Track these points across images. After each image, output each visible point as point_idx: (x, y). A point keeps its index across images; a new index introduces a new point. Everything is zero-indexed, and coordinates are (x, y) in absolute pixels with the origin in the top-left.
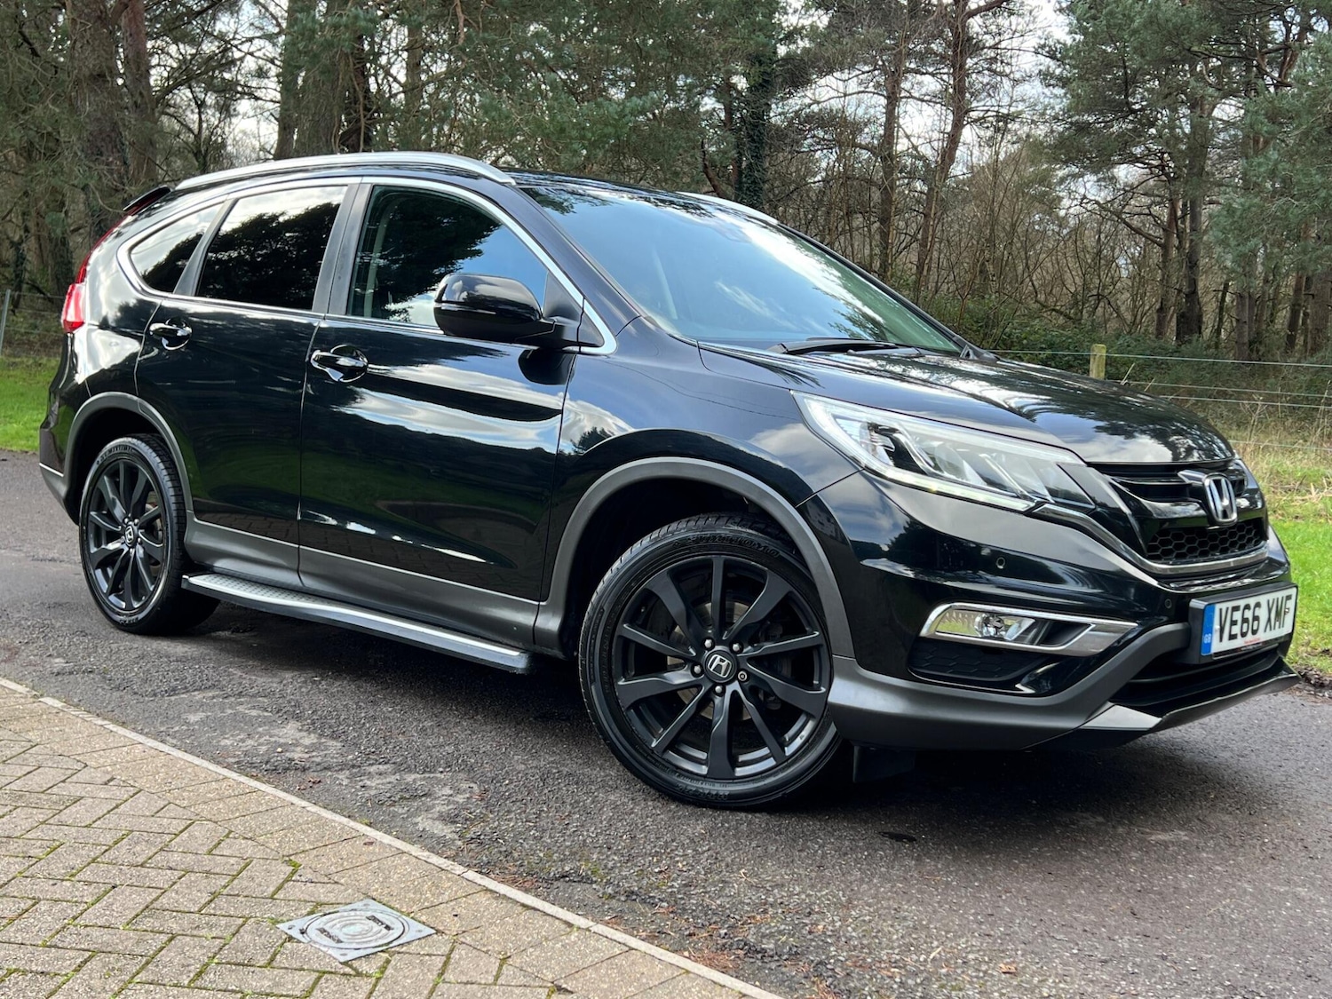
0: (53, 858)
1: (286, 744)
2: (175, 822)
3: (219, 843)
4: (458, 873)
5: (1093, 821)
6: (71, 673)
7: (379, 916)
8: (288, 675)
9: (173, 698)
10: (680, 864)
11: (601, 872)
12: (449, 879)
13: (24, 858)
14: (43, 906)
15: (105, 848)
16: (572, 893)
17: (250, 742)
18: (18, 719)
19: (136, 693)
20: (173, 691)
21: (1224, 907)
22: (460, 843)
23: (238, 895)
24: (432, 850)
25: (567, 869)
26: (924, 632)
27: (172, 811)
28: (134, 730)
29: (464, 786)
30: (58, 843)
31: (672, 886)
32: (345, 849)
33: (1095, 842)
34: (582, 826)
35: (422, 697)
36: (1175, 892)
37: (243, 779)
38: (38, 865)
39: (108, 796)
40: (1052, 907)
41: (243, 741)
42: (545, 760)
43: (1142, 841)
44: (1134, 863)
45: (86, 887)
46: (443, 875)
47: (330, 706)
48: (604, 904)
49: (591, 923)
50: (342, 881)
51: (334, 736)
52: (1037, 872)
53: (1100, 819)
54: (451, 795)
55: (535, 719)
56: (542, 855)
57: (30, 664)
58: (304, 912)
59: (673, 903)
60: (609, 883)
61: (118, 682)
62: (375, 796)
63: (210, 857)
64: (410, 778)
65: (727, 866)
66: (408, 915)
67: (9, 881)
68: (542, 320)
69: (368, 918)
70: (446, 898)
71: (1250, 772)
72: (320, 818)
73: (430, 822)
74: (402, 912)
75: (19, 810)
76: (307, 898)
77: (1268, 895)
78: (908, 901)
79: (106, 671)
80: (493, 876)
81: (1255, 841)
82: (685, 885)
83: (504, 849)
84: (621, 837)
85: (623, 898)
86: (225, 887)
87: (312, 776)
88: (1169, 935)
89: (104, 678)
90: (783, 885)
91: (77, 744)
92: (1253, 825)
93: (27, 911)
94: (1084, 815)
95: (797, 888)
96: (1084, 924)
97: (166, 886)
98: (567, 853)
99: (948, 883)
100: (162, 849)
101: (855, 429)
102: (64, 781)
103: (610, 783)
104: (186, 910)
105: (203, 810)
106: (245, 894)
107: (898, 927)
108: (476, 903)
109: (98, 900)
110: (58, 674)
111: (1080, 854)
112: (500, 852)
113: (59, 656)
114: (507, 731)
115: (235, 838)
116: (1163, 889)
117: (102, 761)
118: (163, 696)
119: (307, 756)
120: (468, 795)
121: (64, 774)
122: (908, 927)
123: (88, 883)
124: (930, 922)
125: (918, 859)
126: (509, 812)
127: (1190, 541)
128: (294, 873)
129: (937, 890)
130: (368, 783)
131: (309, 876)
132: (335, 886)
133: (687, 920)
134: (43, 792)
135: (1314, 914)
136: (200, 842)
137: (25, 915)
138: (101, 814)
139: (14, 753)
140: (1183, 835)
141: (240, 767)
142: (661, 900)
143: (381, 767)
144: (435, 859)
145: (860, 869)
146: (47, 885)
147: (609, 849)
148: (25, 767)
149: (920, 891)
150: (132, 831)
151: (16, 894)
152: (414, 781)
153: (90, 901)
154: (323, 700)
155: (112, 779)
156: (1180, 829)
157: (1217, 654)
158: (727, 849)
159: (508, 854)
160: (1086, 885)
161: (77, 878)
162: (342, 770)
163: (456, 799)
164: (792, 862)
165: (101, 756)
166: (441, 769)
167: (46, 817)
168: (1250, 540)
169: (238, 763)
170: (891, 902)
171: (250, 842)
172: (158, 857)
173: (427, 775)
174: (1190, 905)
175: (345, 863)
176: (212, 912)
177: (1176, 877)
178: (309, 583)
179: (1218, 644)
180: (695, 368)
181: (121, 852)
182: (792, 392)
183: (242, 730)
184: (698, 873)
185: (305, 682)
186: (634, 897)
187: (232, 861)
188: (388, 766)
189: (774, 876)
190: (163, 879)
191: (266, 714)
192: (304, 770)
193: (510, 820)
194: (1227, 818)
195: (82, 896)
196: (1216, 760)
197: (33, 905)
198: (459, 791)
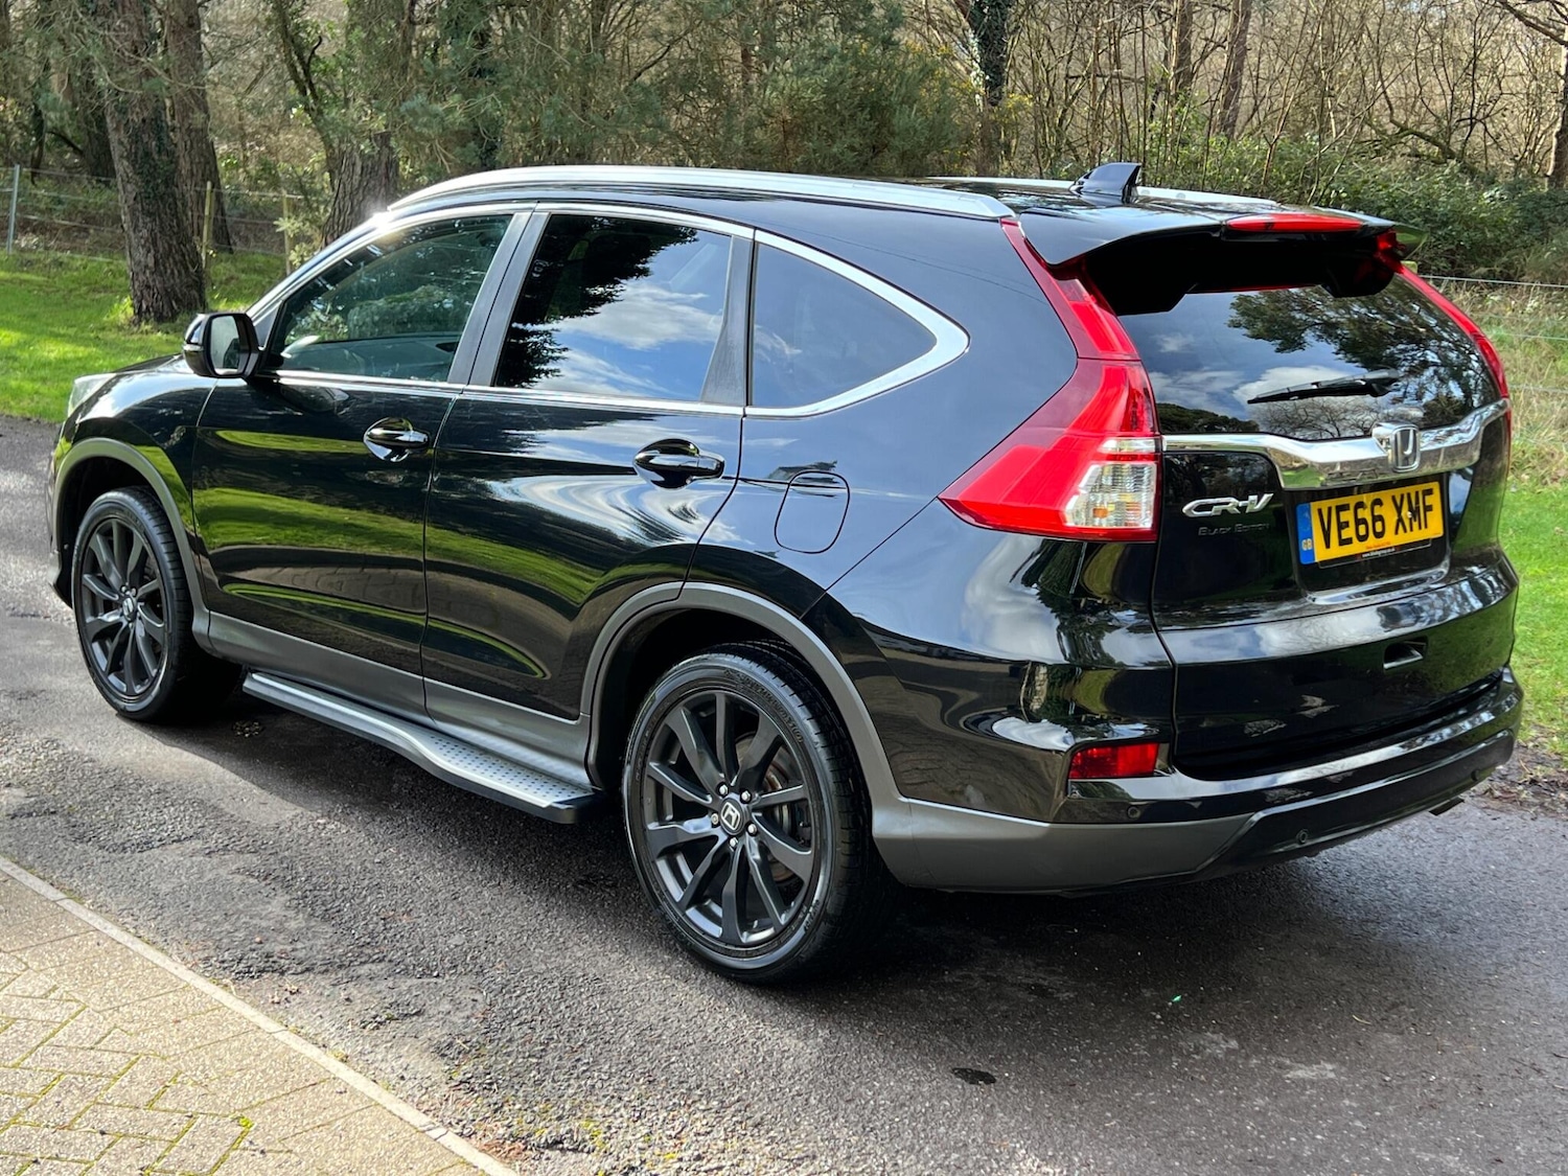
1: (268, 930)
4: (434, 1135)
5: (1223, 1047)
6: (30, 815)
9: (145, 856)
10: (698, 1124)
11: (601, 1135)
16: (562, 1166)
17: (225, 927)
19: (103, 847)
22: (446, 1089)
24: (410, 1098)
25: (562, 1131)
28: (92, 906)
29: (467, 997)
31: (681, 1159)
33: (1216, 1082)
34: (595, 1062)
36: (1292, 1164)
37: (206, 987)
41: (217, 924)
42: (572, 955)
43: (1276, 1079)
44: (1255, 1115)
47: (330, 868)
51: (326, 917)
52: (1130, 1133)
54: (448, 1013)
56: (537, 1109)
60: (608, 1153)
61: (83, 830)
62: (359, 1015)
64: (405, 984)
72: (288, 1050)
73: (417, 1054)
79: (70, 812)
80: (474, 1140)
81: (1418, 1079)
84: (638, 1080)
87: (290, 981)
89: (69, 822)
92: (1424, 1052)
94: (1215, 1037)
95: (829, 1163)
98: (568, 1106)
110: (14, 816)
111: (1192, 1103)
112: (490, 1106)
118: (133, 852)
120: (468, 1013)
125: (990, 1113)
126: (511, 1040)
130: (354, 992)
140: (1328, 1070)
141: (208, 968)
143: (373, 967)
144: (411, 1114)
147: (620, 1099)
149: (977, 1164)
156: (1328, 1061)
158: (760, 1100)
159: (498, 1107)
160: (1185, 1152)
162: (327, 971)
163: (455, 1019)
164: (835, 1119)
169: (206, 960)
173: (426, 981)
177: (1300, 1138)
183: (219, 906)
185: (306, 828)
188: (382, 965)
191: (251, 881)
192: (283, 972)
193: (509, 1054)
194: (1393, 1040)
198: (458, 1006)
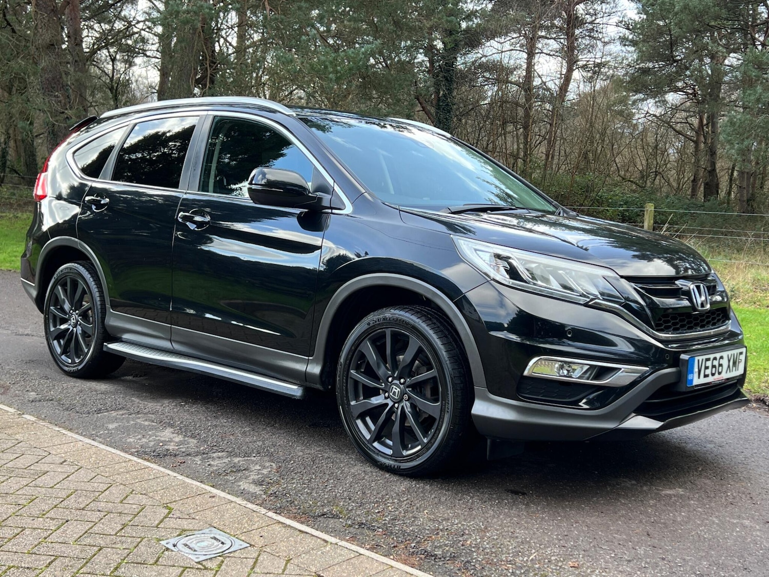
0: (32, 505)
1: (165, 441)
2: (101, 485)
3: (127, 497)
4: (263, 513)
5: (629, 483)
6: (40, 401)
7: (218, 537)
8: (166, 402)
9: (99, 415)
10: (390, 508)
11: (345, 512)
12: (258, 517)
13: (16, 505)
14: (27, 532)
15: (61, 499)
16: (328, 524)
17: (144, 440)
18: (10, 427)
19: (77, 412)
20: (99, 411)
21: (701, 531)
22: (264, 496)
23: (138, 526)
24: (248, 500)
25: (325, 510)
26: (526, 373)
27: (100, 479)
28: (77, 433)
29: (267, 464)
30: (35, 497)
31: (385, 520)
32: (198, 500)
33: (630, 495)
34: (335, 487)
35: (244, 414)
36: (673, 523)
37: (140, 461)
38: (24, 509)
39: (62, 471)
40: (602, 531)
41: (140, 439)
42: (314, 450)
43: (657, 494)
44: (651, 507)
45: (51, 521)
46: (254, 514)
47: (191, 419)
48: (346, 530)
49: (338, 541)
50: (197, 518)
51: (193, 436)
52: (594, 512)
53: (634, 482)
54: (260, 470)
55: (309, 426)
56: (311, 503)
57: (16, 395)
58: (175, 535)
59: (385, 529)
60: (349, 518)
61: (67, 406)
62: (216, 470)
63: (122, 504)
65: (417, 508)
66: (234, 536)
67: (8, 518)
68: (310, 195)
69: (212, 538)
70: (256, 526)
71: (724, 456)
72: (184, 482)
73: (247, 485)
74: (231, 535)
75: (12, 478)
76: (177, 527)
77: (727, 524)
78: (520, 528)
79: (60, 400)
80: (283, 514)
81: (722, 494)
82: (393, 519)
83: (290, 499)
84: (357, 492)
85: (357, 527)
86: (130, 521)
87: (180, 459)
88: (668, 546)
89: (59, 403)
90: (448, 519)
91: (44, 441)
92: (722, 485)
93: (18, 534)
94: (625, 480)
95: (456, 521)
96: (619, 540)
97: (97, 521)
98: (326, 502)
99: (543, 518)
100: (94, 500)
101: (487, 257)
102: (37, 462)
103: (352, 462)
104: (108, 533)
105: (117, 479)
106: (142, 525)
107: (512, 542)
108: (273, 530)
109: (58, 528)
110: (33, 401)
111: (621, 502)
112: (288, 501)
113: (33, 391)
114: (293, 433)
115: (136, 494)
116: (667, 521)
117: (59, 451)
118: (93, 414)
119: (177, 448)
120: (269, 470)
121: (37, 458)
122: (518, 542)
123: (53, 519)
124: (531, 539)
125: (527, 505)
126: (293, 479)
127: (681, 321)
128: (169, 513)
129: (536, 522)
130: (212, 463)
131: (178, 515)
132: (193, 520)
133: (393, 539)
134: (25, 469)
135: (752, 535)
136: (116, 496)
137: (17, 537)
138: (59, 481)
139: (8, 447)
140: (681, 491)
141: (139, 454)
142: (379, 528)
143: (219, 454)
144: (250, 505)
145: (493, 510)
146: (29, 520)
147: (350, 499)
148: (15, 455)
149: (526, 522)
150: (77, 490)
151: (12, 525)
152: (239, 462)
153: (53, 528)
154: (186, 416)
155: (65, 461)
156: (679, 488)
157: (697, 386)
158: (417, 499)
159: (292, 502)
160: (623, 519)
161: (46, 516)
162: (197, 455)
163: (263, 472)
164: (455, 506)
165: (58, 448)
166: (254, 455)
167: (28, 483)
168: (719, 320)
169: (137, 452)
170: (510, 529)
171: (144, 496)
172: (92, 505)
173: (246, 458)
174: (681, 530)
175: (199, 508)
176: (123, 534)
177: (674, 514)
178: (177, 347)
179: (697, 380)
180: (397, 222)
181: (71, 502)
182: (451, 236)
183: (139, 433)
184: (400, 513)
185: (176, 405)
186: (363, 526)
187: (134, 506)
188: (224, 453)
189: (444, 514)
190: (95, 516)
191: (153, 424)
192: (175, 455)
193: (293, 483)
194: (707, 481)
195: (49, 526)
196: (705, 449)
197: (22, 531)
198: (264, 467)
